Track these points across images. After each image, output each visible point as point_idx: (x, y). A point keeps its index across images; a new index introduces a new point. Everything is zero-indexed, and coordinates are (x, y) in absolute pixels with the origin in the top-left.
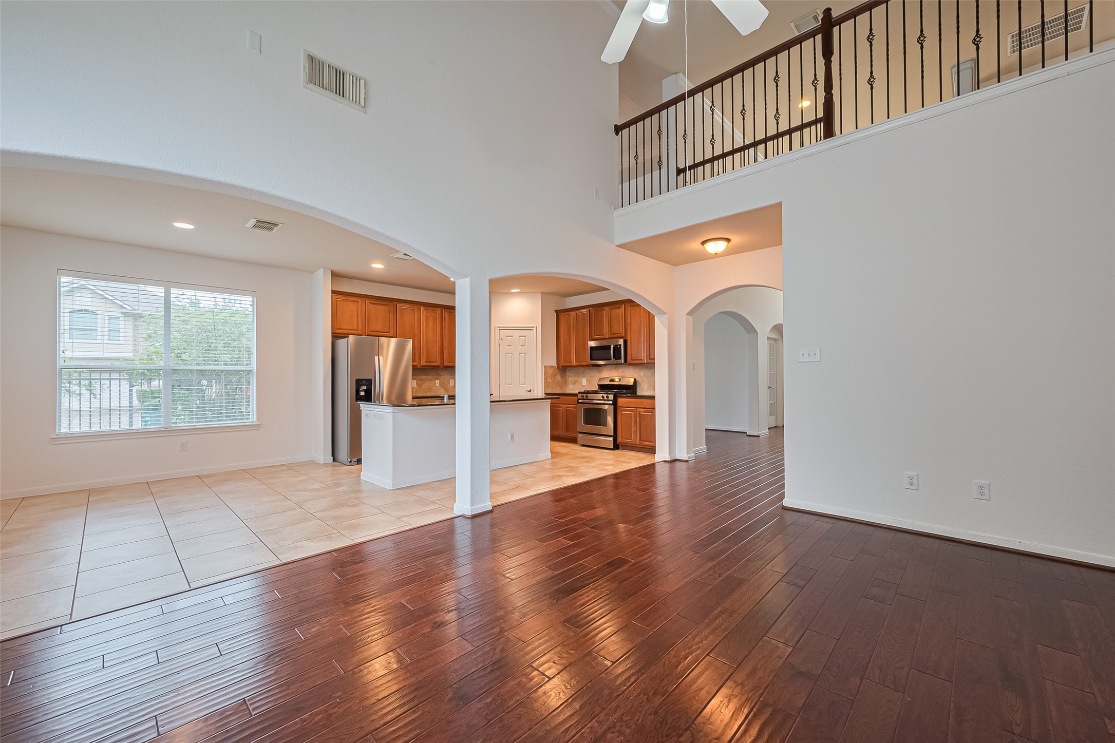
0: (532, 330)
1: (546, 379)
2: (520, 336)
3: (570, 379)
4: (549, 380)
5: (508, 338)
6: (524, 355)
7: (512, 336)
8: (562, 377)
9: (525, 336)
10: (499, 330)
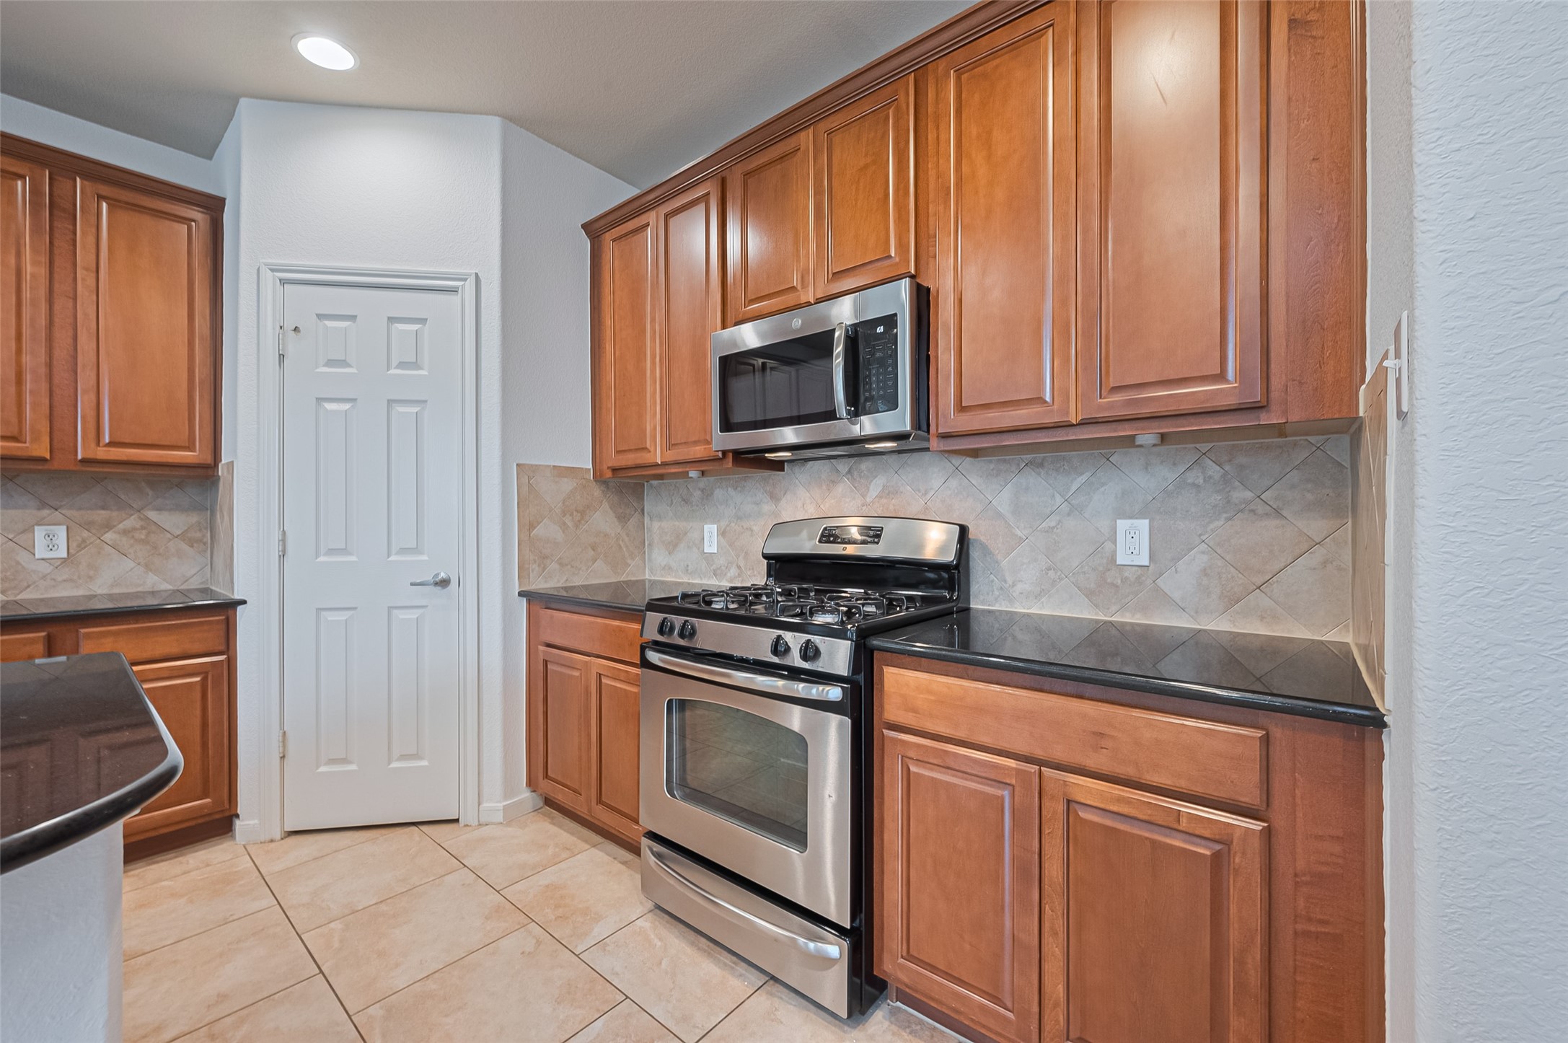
0: (453, 291)
1: (532, 526)
2: (391, 320)
3: (656, 525)
4: (547, 530)
5: (329, 323)
6: (415, 409)
7: (353, 318)
8: (623, 519)
9: (423, 321)
10: (283, 282)
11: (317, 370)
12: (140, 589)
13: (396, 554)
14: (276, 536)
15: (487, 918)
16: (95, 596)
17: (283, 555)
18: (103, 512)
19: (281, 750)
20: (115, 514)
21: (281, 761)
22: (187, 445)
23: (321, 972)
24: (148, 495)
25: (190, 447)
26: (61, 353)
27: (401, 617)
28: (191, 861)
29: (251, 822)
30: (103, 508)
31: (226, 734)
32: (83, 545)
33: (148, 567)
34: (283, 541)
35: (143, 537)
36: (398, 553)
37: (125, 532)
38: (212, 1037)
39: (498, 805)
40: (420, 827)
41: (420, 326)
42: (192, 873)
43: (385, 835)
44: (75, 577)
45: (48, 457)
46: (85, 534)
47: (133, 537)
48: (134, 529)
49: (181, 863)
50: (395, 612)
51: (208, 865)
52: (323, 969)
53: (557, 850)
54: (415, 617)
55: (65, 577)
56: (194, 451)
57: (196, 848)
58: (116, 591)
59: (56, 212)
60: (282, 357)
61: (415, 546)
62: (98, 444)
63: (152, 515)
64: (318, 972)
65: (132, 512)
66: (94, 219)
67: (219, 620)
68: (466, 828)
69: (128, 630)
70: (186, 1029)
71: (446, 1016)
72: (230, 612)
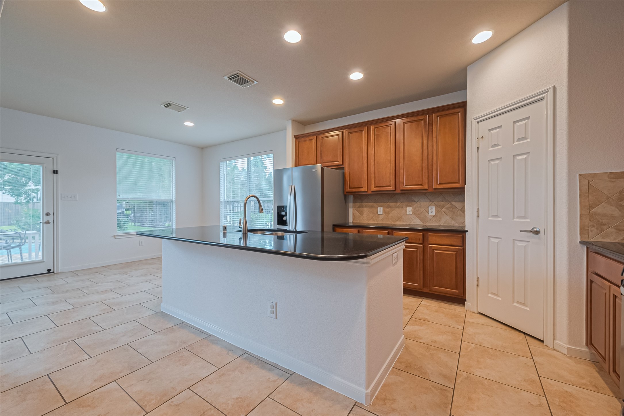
0: (543, 99)
1: (591, 207)
4: (605, 209)
5: (493, 132)
6: (524, 157)
7: (500, 127)
9: (528, 118)
10: (478, 122)
11: (489, 150)
12: (450, 225)
13: (516, 218)
14: (476, 210)
15: (525, 381)
16: (441, 226)
17: (478, 216)
18: (442, 203)
19: (477, 283)
20: (445, 203)
21: (477, 287)
22: (457, 182)
23: (460, 354)
24: (452, 197)
25: (458, 183)
26: (430, 161)
27: (518, 244)
28: (452, 307)
29: (469, 304)
30: (442, 201)
31: (462, 272)
32: (438, 212)
33: (453, 219)
34: (478, 212)
35: (451, 210)
36: (517, 218)
37: (447, 208)
38: (428, 348)
39: (565, 345)
40: (526, 335)
41: (527, 121)
42: (450, 310)
43: (510, 330)
44: (436, 220)
45: (427, 189)
46: (439, 209)
47: (449, 210)
48: (449, 207)
49: (450, 306)
50: (516, 242)
51: (455, 310)
52: (461, 353)
53: (589, 383)
54: (524, 245)
55: (435, 220)
56: (459, 183)
57: (456, 305)
58: (445, 225)
59: (429, 125)
60: (478, 148)
61: (524, 215)
62: (437, 184)
63: (454, 203)
64: (459, 353)
65: (449, 203)
66: (436, 123)
67: (460, 236)
68: (546, 347)
69: (438, 235)
70: (425, 342)
71: (483, 394)
72: (464, 234)
